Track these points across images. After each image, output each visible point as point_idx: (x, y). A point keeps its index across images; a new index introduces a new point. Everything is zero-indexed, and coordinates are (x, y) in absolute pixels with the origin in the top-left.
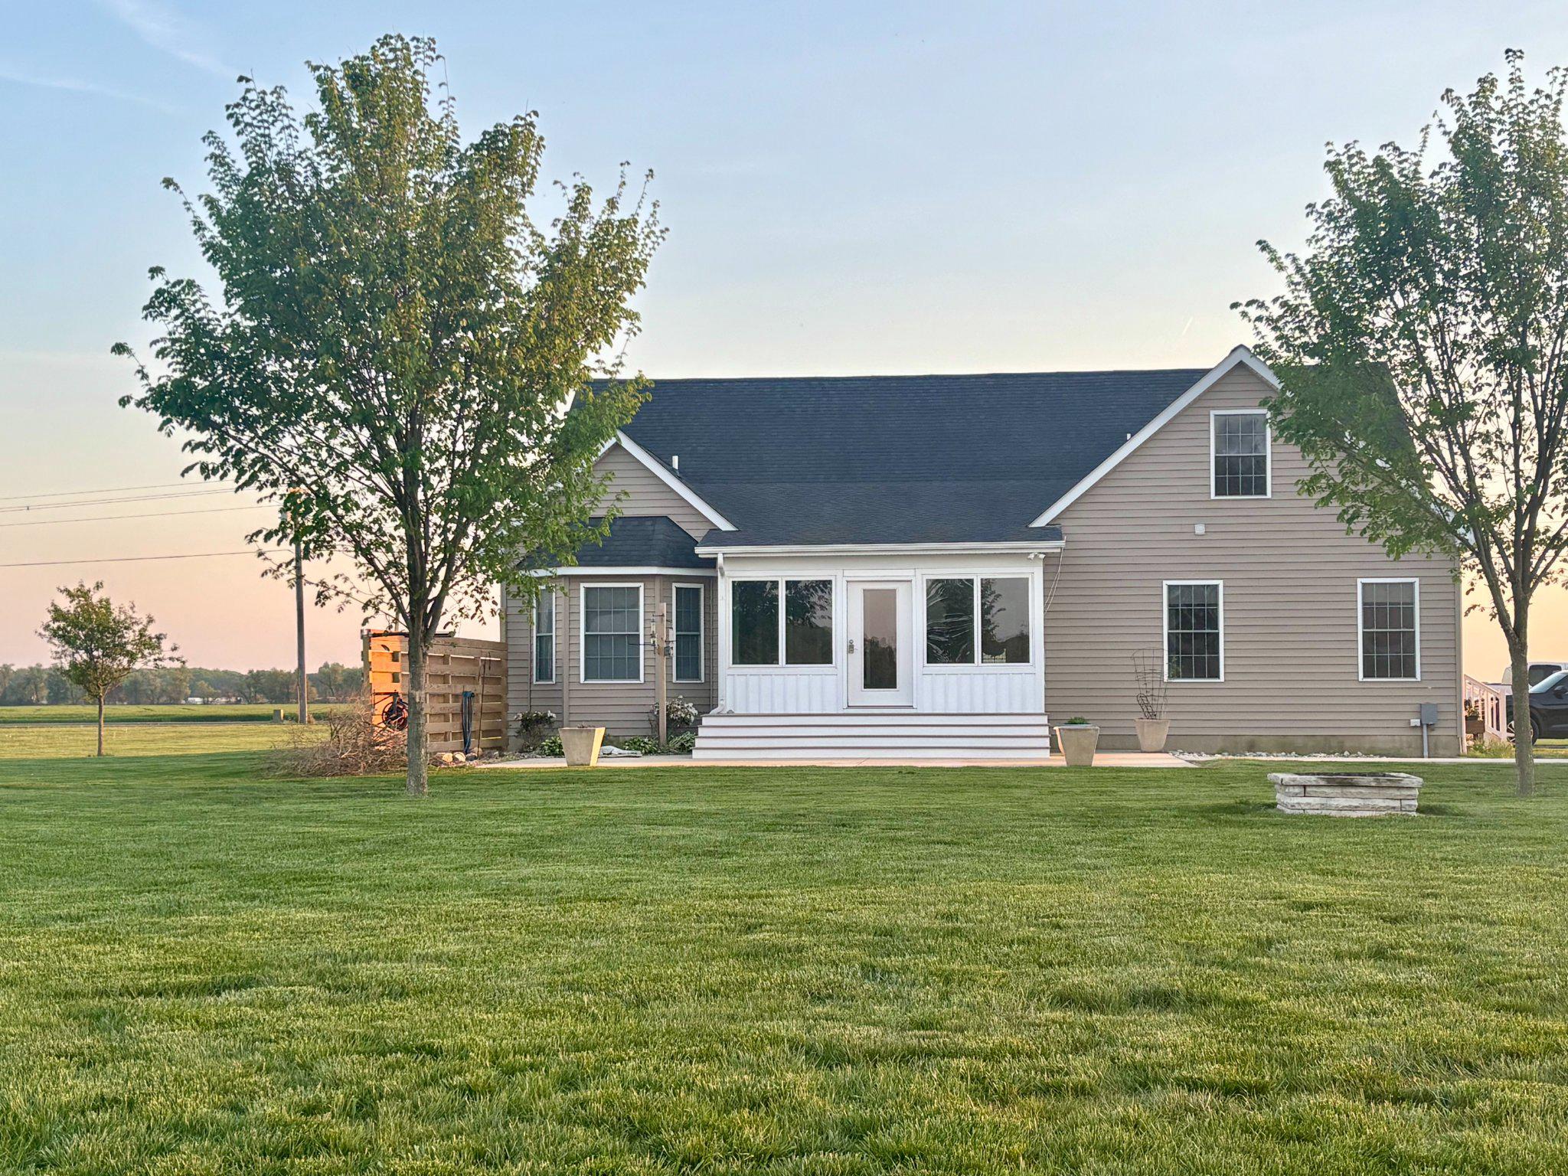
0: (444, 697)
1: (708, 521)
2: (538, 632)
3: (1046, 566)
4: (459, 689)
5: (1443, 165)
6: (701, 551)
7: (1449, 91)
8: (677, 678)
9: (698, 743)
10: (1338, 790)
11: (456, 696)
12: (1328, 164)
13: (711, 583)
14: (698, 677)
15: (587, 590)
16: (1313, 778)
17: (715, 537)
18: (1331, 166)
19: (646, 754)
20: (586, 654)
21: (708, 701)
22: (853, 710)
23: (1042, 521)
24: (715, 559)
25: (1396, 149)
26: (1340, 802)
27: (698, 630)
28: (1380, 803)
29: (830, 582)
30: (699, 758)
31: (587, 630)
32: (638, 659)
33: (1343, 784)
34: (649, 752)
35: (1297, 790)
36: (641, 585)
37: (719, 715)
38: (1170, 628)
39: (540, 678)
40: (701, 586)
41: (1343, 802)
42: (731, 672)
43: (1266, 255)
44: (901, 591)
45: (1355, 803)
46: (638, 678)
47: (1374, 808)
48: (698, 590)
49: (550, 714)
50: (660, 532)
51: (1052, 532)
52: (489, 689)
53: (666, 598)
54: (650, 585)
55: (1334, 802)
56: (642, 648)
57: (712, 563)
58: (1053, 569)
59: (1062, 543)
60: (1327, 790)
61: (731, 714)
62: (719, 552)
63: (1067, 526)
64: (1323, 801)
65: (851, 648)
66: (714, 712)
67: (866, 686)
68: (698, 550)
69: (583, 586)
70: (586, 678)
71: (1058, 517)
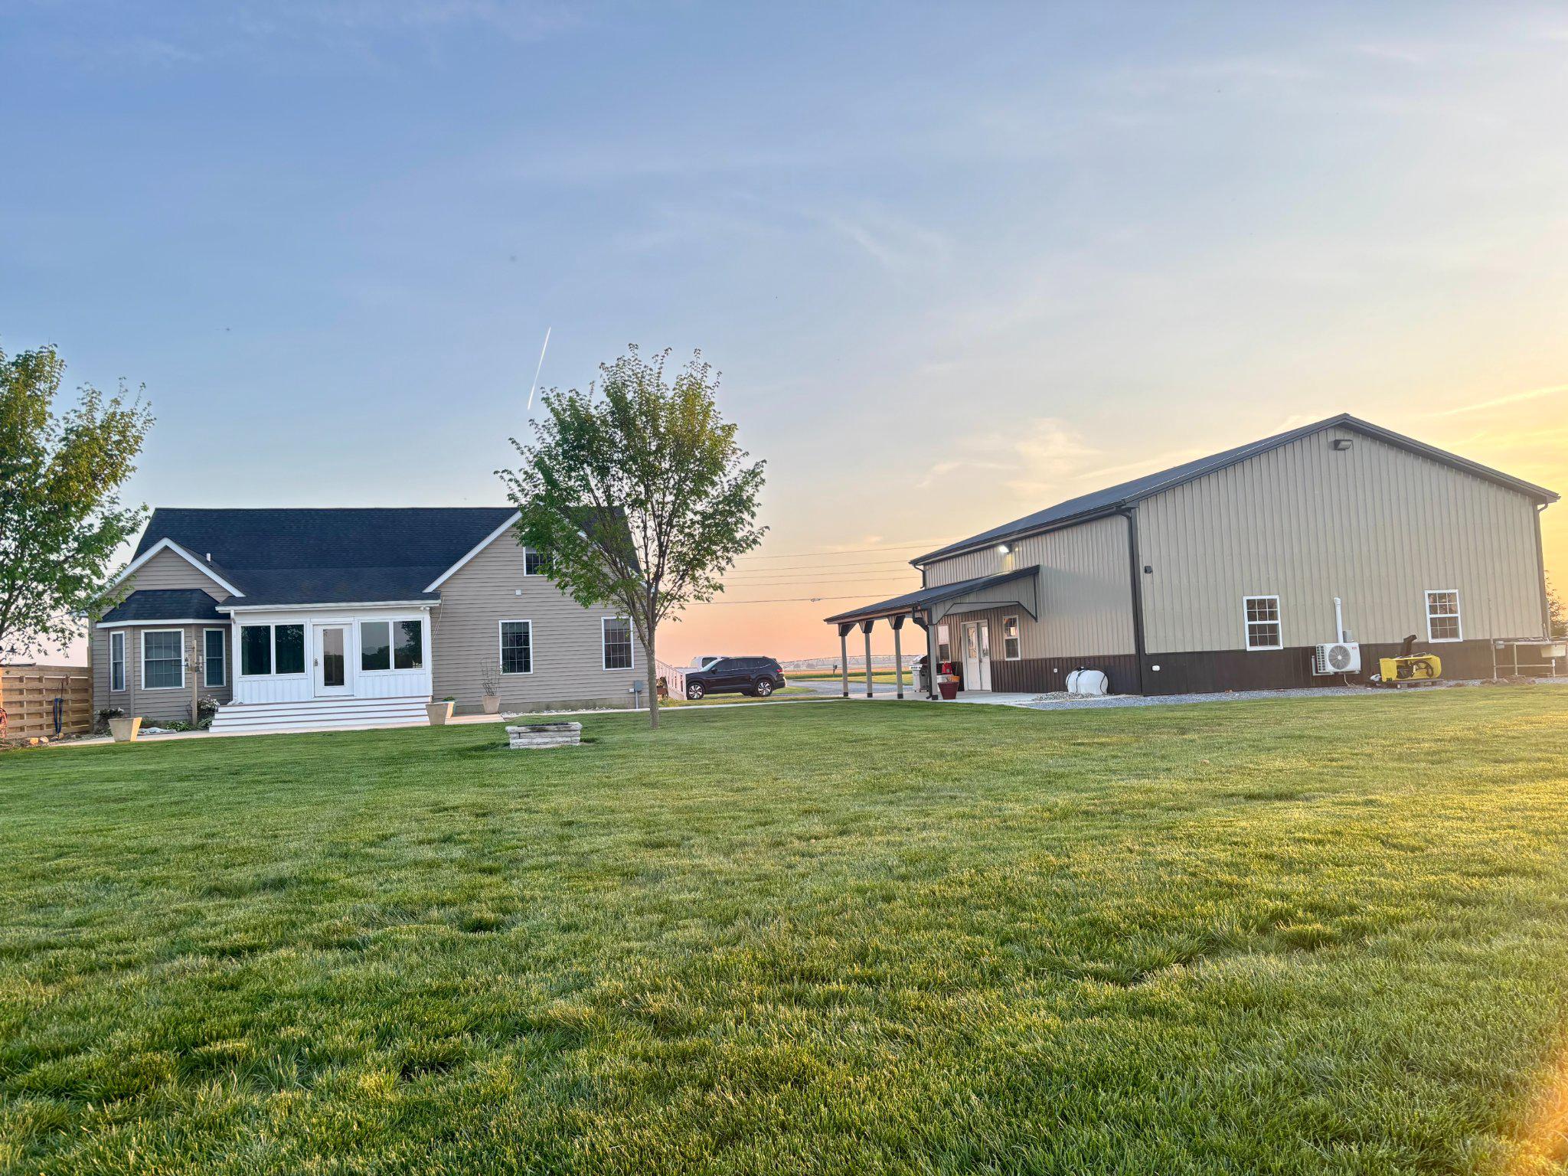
0: (41, 703)
1: (226, 591)
2: (114, 659)
3: (431, 613)
4: (52, 697)
5: (602, 403)
6: (219, 609)
7: (603, 364)
8: (208, 684)
9: (214, 723)
10: (537, 734)
11: (50, 703)
12: (543, 399)
13: (228, 627)
14: (222, 683)
15: (146, 634)
16: (523, 728)
17: (231, 600)
18: (546, 400)
19: (181, 731)
20: (146, 672)
21: (226, 697)
22: (318, 699)
23: (430, 589)
24: (229, 614)
25: (577, 393)
26: (539, 741)
27: (221, 655)
28: (560, 739)
29: (302, 626)
30: (214, 732)
31: (146, 657)
32: (181, 674)
33: (540, 731)
34: (183, 730)
35: (515, 735)
36: (182, 630)
37: (233, 705)
38: (504, 645)
39: (116, 687)
40: (223, 630)
41: (540, 740)
42: (241, 679)
43: (514, 446)
44: (346, 629)
45: (546, 740)
46: (181, 685)
47: (557, 742)
48: (221, 632)
49: (119, 709)
50: (196, 600)
51: (435, 595)
52: (78, 696)
53: (199, 638)
54: (188, 630)
55: (535, 741)
56: (183, 668)
57: (227, 616)
58: (437, 616)
59: (439, 601)
60: (532, 734)
61: (241, 704)
62: (232, 610)
63: (444, 592)
64: (530, 740)
65: (316, 663)
66: (230, 703)
67: (326, 684)
68: (217, 609)
69: (143, 632)
70: (146, 687)
71: (439, 587)
